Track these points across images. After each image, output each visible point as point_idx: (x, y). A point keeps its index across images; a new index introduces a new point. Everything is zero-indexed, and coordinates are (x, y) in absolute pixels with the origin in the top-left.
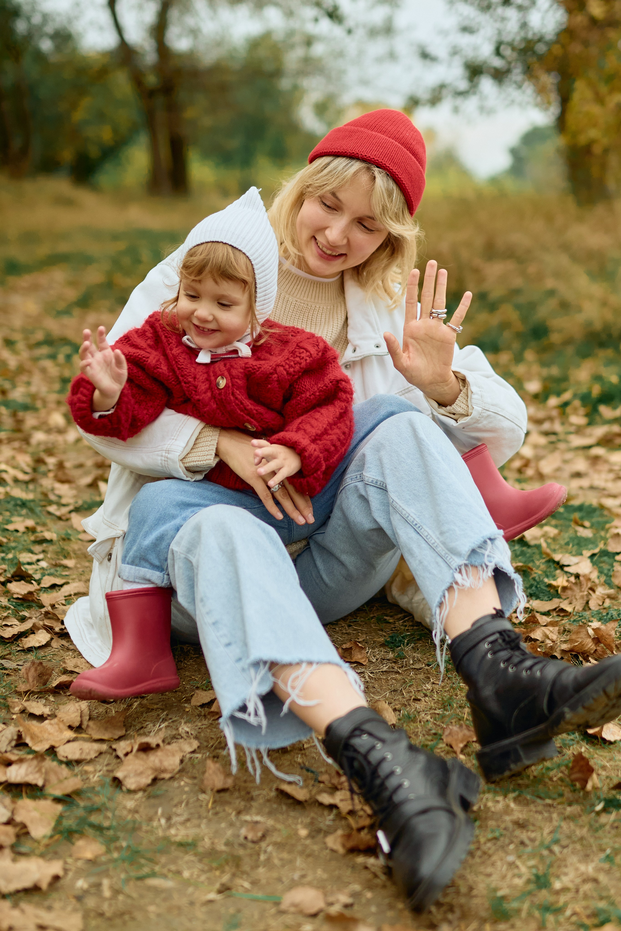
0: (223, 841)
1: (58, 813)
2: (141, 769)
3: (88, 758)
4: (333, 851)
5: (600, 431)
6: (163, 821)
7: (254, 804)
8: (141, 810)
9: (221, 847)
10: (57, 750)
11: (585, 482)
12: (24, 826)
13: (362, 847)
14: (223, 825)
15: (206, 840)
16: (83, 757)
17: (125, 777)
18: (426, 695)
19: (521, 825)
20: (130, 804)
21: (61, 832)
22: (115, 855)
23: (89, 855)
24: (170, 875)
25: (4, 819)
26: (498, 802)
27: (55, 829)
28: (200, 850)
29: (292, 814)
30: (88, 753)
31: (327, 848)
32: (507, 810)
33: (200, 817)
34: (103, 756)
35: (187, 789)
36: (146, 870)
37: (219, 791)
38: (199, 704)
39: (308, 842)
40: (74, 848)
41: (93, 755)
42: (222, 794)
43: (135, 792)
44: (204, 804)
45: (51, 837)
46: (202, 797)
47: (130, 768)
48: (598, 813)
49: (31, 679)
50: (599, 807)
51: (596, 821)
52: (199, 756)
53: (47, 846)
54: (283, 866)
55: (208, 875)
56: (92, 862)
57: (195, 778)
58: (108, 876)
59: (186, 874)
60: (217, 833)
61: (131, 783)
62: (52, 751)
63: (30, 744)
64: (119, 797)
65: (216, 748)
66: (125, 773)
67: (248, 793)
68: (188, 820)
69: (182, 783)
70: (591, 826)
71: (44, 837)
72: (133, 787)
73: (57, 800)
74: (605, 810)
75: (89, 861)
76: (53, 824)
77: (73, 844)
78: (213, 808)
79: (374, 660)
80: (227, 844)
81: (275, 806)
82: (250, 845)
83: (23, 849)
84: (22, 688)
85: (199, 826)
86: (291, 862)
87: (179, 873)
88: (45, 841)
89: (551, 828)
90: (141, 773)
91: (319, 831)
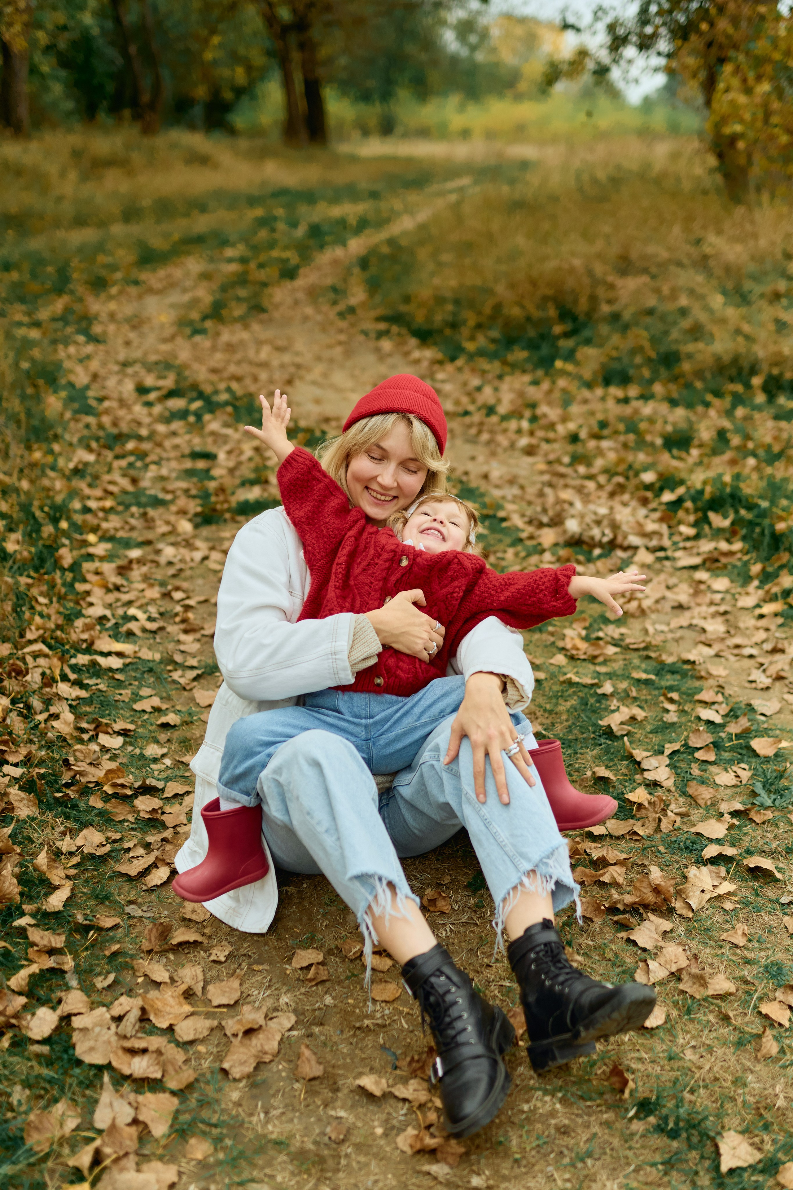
0: (311, 1140)
1: (174, 1109)
2: (245, 1058)
3: (201, 1037)
4: (403, 1152)
5: (706, 546)
6: (262, 1115)
7: (340, 1095)
8: (244, 1103)
9: (310, 1146)
10: (176, 1028)
11: (684, 619)
12: (146, 1126)
13: (427, 1149)
14: (312, 1119)
15: (298, 1137)
16: (197, 1037)
17: (231, 1067)
18: (497, 960)
19: (564, 1131)
20: (235, 1096)
21: (177, 1131)
22: (221, 1156)
23: (199, 1156)
24: (266, 1179)
25: (129, 1120)
26: (546, 1102)
27: (172, 1126)
28: (292, 1149)
29: (371, 1108)
30: (201, 1033)
31: (397, 1148)
32: (553, 1114)
33: (294, 1110)
34: (214, 1032)
35: (284, 1074)
36: (246, 1175)
37: (311, 1080)
38: (298, 966)
39: (382, 1142)
40: (188, 1147)
41: (206, 1033)
42: (313, 1083)
43: (239, 1080)
44: (297, 1093)
45: (169, 1136)
46: (297, 1086)
47: (235, 1057)
48: (631, 1119)
49: (153, 939)
50: (631, 1113)
51: (628, 1128)
52: (295, 1033)
53: (165, 1147)
54: (360, 1169)
55: (298, 1178)
56: (203, 1164)
57: (291, 1061)
58: (215, 1182)
59: (279, 1179)
60: (307, 1130)
61: (236, 1072)
62: (171, 1029)
63: (154, 1021)
64: (227, 1086)
65: (311, 1024)
66: (231, 1063)
67: (335, 1083)
68: (283, 1113)
69: (280, 1067)
70: (622, 1134)
71: (164, 1136)
72: (238, 1076)
73: (173, 1093)
74: (636, 1116)
75: (200, 1162)
76: (170, 1122)
77: (187, 1142)
78: (305, 1099)
79: (456, 907)
80: (316, 1143)
81: (357, 1098)
82: (334, 1146)
83: (146, 1152)
84: (146, 946)
85: (291, 1120)
86: (367, 1165)
87: (272, 1177)
88: (163, 1142)
89: (588, 1136)
90: (245, 1062)
91: (393, 1128)
